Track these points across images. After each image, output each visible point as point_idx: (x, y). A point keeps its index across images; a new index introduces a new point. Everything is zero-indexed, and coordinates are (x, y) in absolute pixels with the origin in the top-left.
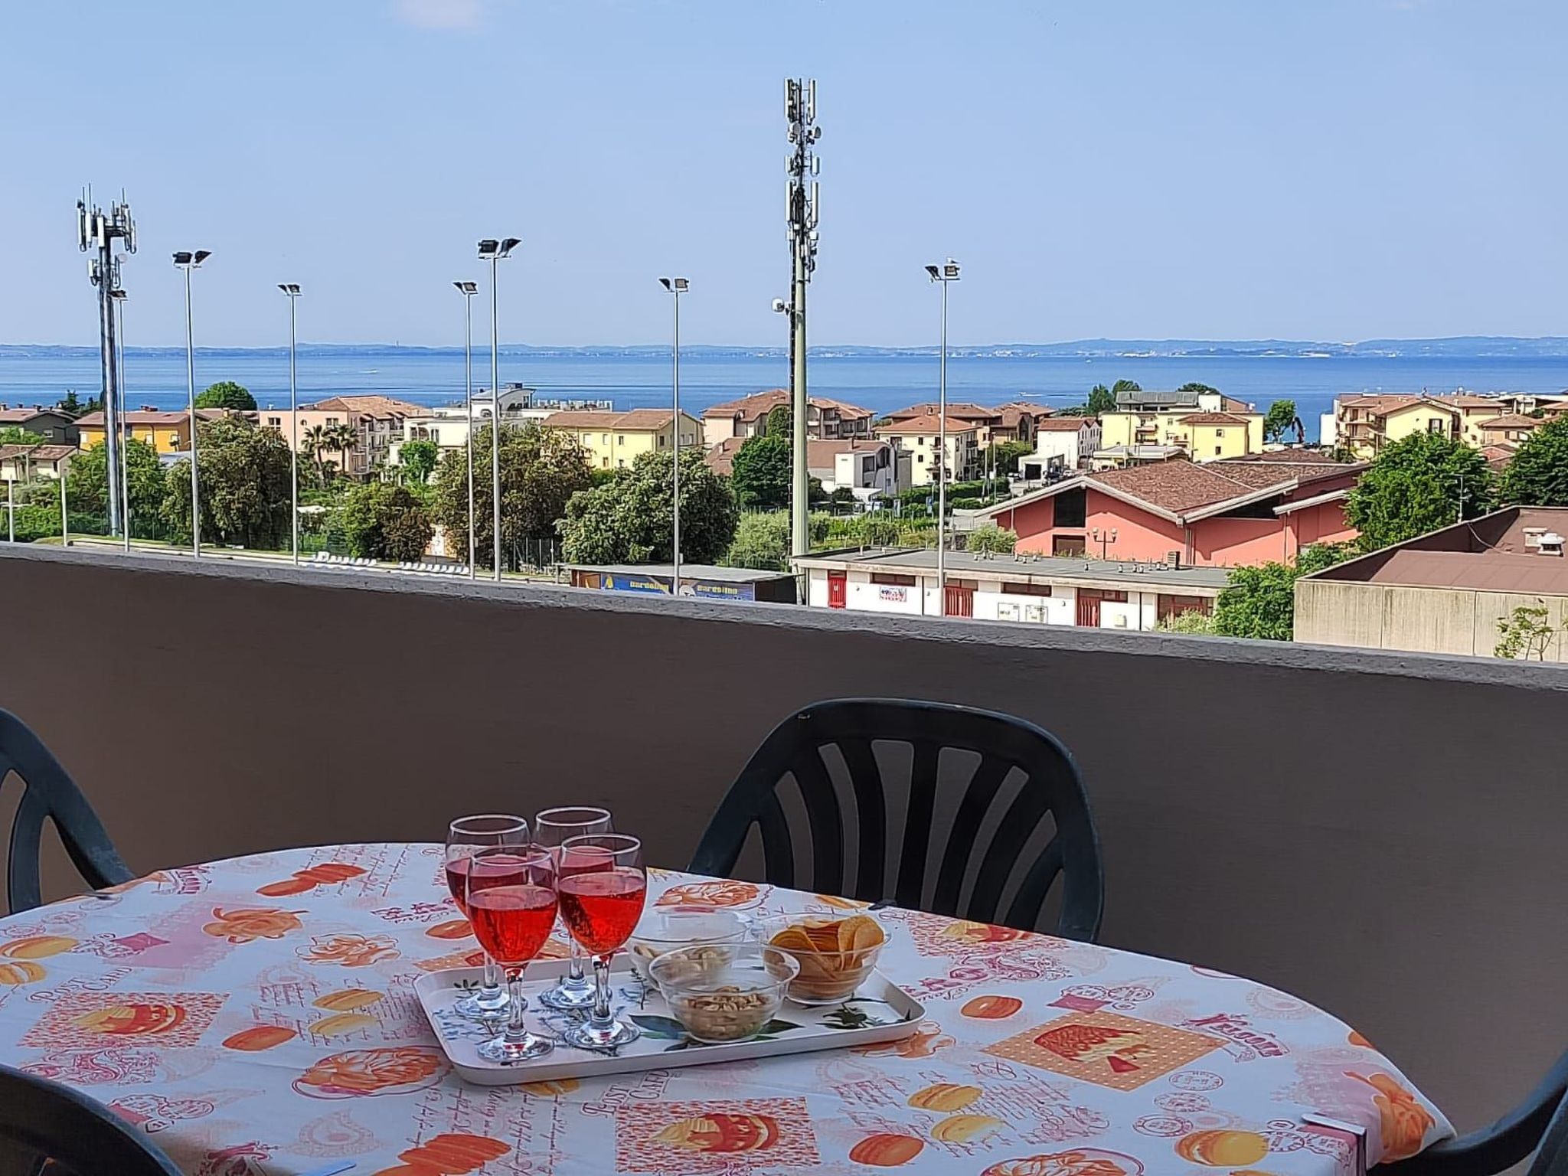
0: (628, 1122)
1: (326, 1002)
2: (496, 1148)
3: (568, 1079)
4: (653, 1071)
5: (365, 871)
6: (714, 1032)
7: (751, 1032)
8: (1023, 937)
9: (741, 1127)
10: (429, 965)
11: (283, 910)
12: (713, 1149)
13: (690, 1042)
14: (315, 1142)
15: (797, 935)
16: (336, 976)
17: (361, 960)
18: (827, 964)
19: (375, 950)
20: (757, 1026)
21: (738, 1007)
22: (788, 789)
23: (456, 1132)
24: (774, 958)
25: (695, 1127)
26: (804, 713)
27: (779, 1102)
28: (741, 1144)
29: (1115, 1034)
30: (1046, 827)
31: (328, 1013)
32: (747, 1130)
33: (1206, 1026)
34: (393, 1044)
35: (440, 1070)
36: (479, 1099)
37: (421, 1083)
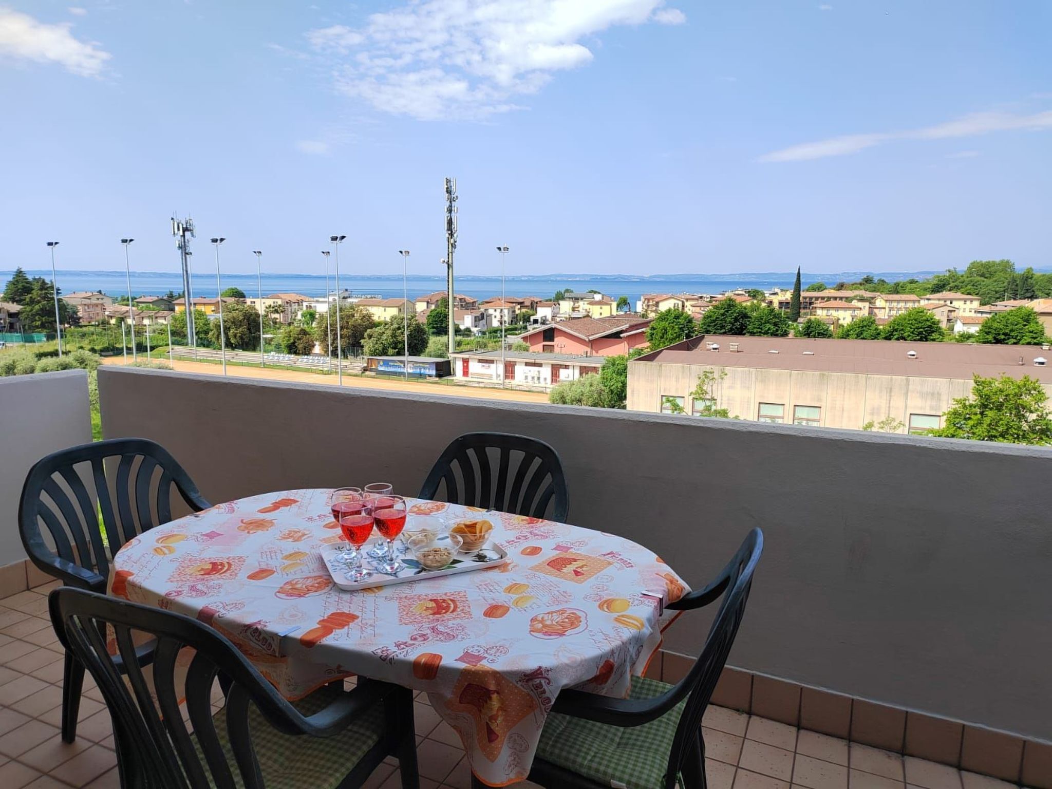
0: (402, 604)
1: (287, 557)
2: (353, 617)
3: (379, 587)
4: (410, 582)
5: (298, 501)
6: (432, 566)
7: (446, 565)
8: (542, 522)
9: (444, 604)
10: (325, 540)
11: (267, 519)
12: (434, 614)
13: (423, 569)
14: (285, 618)
15: (462, 528)
16: (290, 546)
17: (298, 539)
18: (473, 538)
19: (304, 535)
20: (447, 563)
21: (441, 556)
22: (455, 465)
23: (338, 611)
24: (454, 537)
25: (427, 605)
26: (461, 437)
27: (457, 593)
28: (444, 611)
29: (575, 560)
30: (548, 479)
31: (287, 562)
32: (446, 605)
33: (607, 556)
34: (313, 575)
35: (331, 585)
36: (346, 597)
37: (324, 591)
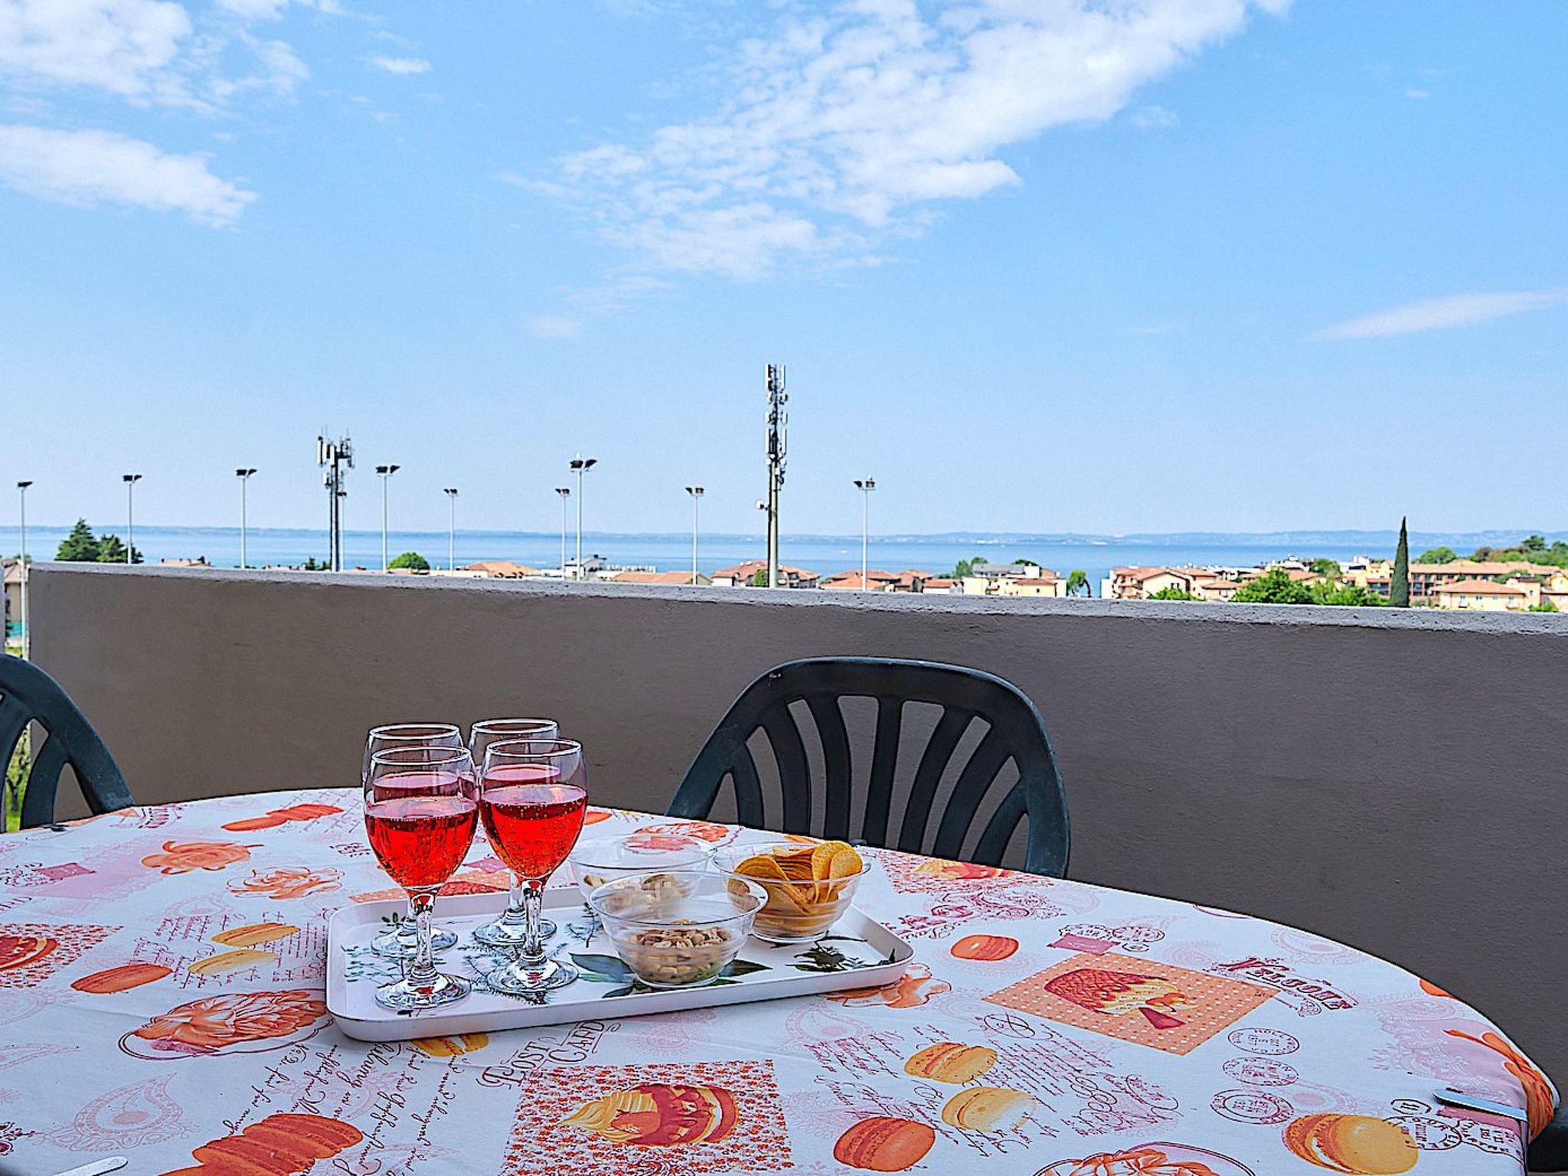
0: (536, 1096)
1: (228, 938)
2: (340, 1135)
3: (475, 1036)
4: (587, 1024)
5: (341, 811)
6: (664, 974)
7: (709, 975)
8: (1002, 875)
9: (687, 1105)
10: (366, 898)
11: (238, 844)
12: (641, 1141)
13: (638, 986)
14: (92, 1125)
15: (766, 863)
16: (257, 909)
17: (295, 892)
18: (801, 896)
19: (314, 883)
20: (714, 967)
21: (694, 945)
22: (759, 744)
23: (299, 1111)
24: (738, 889)
25: (624, 1105)
26: (775, 672)
27: (738, 1066)
28: (684, 1131)
29: (1139, 980)
30: (1009, 774)
31: (222, 949)
32: (694, 1110)
33: (1242, 972)
34: (276, 988)
35: (319, 1021)
36: (350, 1061)
37: (288, 1039)
